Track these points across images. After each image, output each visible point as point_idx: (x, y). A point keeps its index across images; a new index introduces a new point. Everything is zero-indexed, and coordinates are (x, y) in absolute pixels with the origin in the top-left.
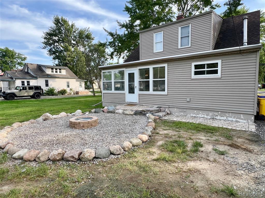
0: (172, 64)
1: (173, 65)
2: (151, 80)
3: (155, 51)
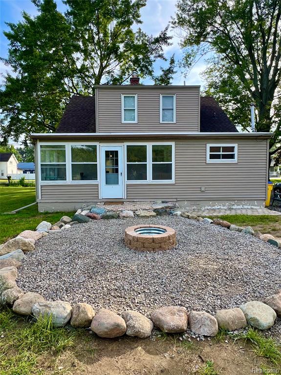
0: (181, 143)
2: (149, 163)
3: (123, 122)
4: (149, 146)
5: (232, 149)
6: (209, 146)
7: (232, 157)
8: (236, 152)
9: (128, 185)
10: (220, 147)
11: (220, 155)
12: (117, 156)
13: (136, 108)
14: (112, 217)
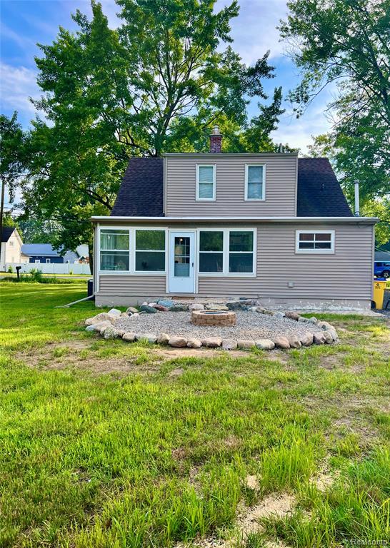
0: (265, 229)
1: (268, 231)
2: (226, 252)
3: (198, 199)
4: (226, 232)
5: (328, 237)
6: (298, 232)
7: (328, 246)
8: (332, 241)
9: (200, 278)
10: (313, 234)
11: (313, 243)
12: (188, 243)
13: (214, 182)
14: (181, 310)
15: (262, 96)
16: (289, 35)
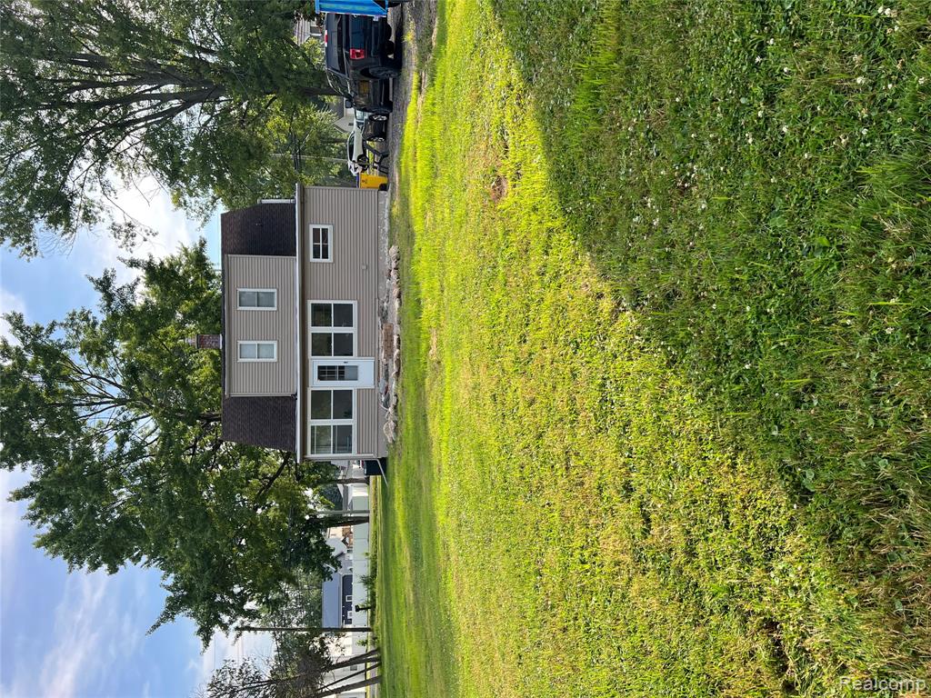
1: (310, 290)
2: (333, 330)
3: (275, 359)
4: (312, 330)
5: (316, 231)
6: (312, 259)
7: (325, 231)
8: (320, 227)
9: (359, 355)
10: (314, 245)
11: (323, 245)
12: (324, 367)
13: (256, 343)
14: (387, 371)
15: (136, 284)
16: (35, 245)
